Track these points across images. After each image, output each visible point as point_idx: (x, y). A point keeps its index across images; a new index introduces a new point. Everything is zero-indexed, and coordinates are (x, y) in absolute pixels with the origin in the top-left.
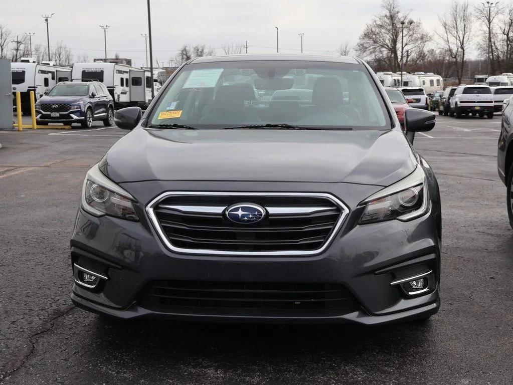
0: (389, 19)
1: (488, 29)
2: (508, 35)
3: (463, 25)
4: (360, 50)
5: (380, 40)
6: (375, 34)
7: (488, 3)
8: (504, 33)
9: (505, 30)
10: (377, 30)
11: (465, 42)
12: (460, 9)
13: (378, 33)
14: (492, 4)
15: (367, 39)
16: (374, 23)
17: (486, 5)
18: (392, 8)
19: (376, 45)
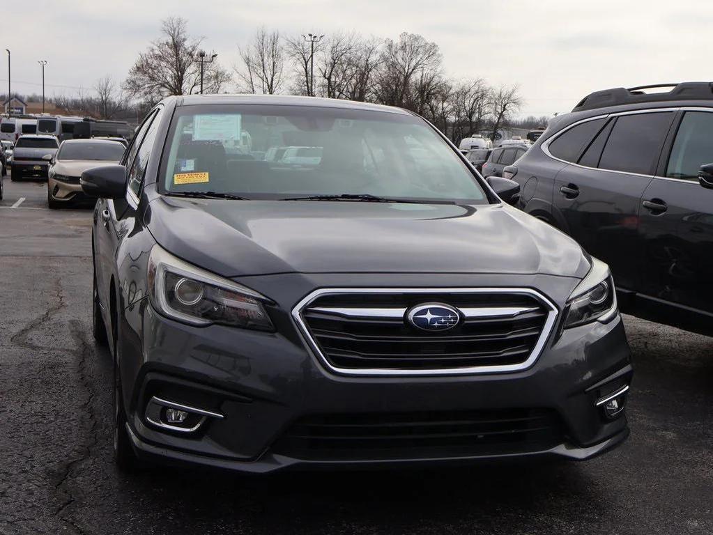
0: (171, 48)
1: (304, 70)
2: (329, 79)
3: (272, 62)
4: (130, 88)
5: (159, 77)
6: (152, 68)
7: (311, 35)
8: (324, 76)
9: (326, 72)
10: (155, 62)
11: (274, 86)
12: (267, 40)
13: (155, 66)
14: (315, 37)
15: (141, 74)
16: (151, 53)
17: (309, 38)
18: (176, 33)
19: (154, 83)
